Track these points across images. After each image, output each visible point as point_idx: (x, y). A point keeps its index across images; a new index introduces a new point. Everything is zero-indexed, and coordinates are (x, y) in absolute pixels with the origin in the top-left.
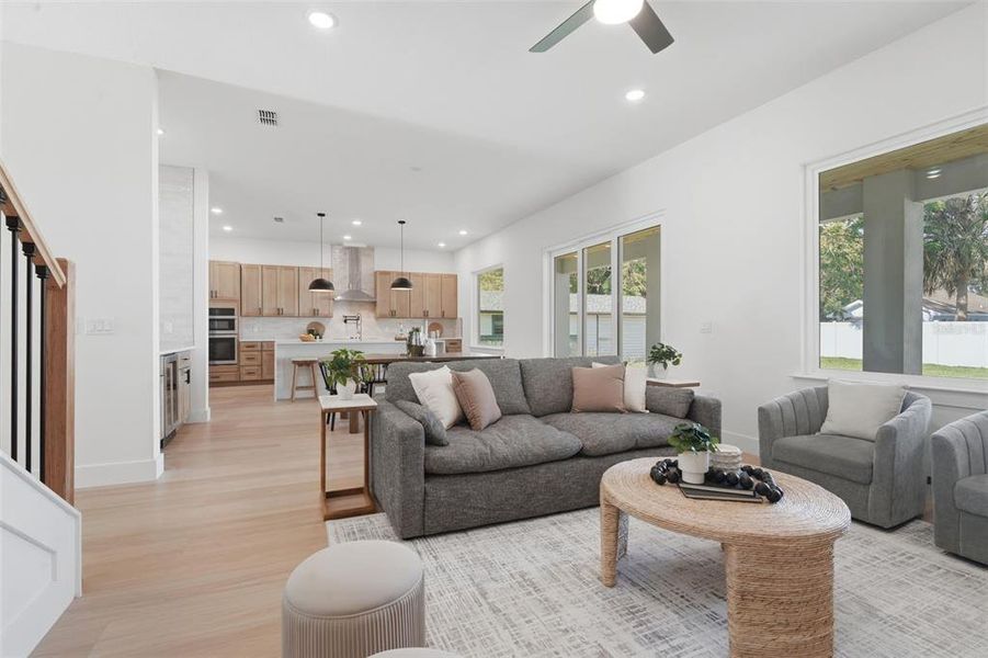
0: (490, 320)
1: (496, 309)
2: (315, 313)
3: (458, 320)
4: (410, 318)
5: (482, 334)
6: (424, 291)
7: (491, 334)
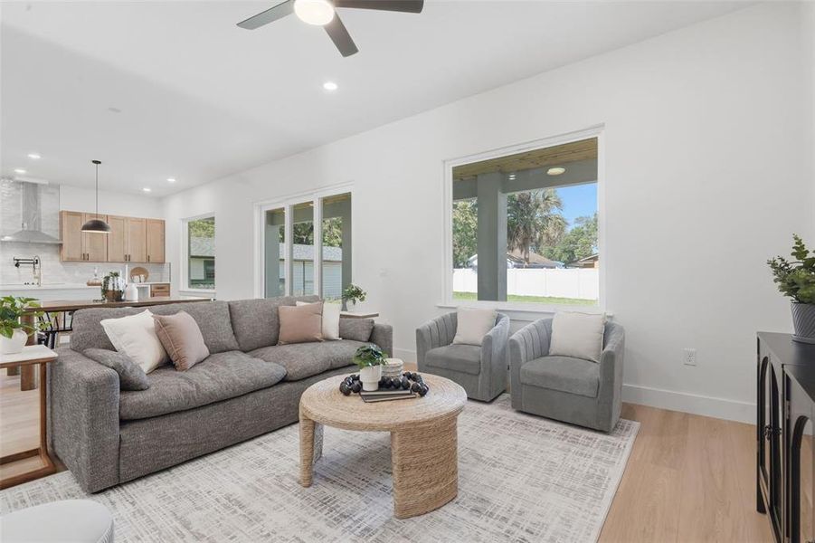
1: (207, 255)
3: (166, 266)
4: (107, 262)
5: (192, 278)
6: (126, 234)
7: (203, 278)
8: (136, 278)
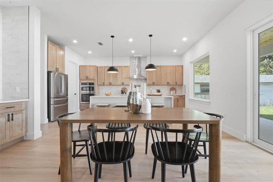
0: (199, 86)
1: (201, 82)
2: (123, 84)
3: (184, 86)
4: (161, 85)
5: (195, 92)
6: (167, 73)
7: (200, 92)
8: (172, 92)
